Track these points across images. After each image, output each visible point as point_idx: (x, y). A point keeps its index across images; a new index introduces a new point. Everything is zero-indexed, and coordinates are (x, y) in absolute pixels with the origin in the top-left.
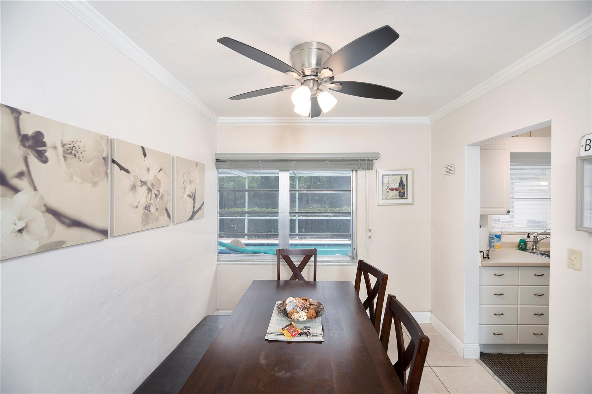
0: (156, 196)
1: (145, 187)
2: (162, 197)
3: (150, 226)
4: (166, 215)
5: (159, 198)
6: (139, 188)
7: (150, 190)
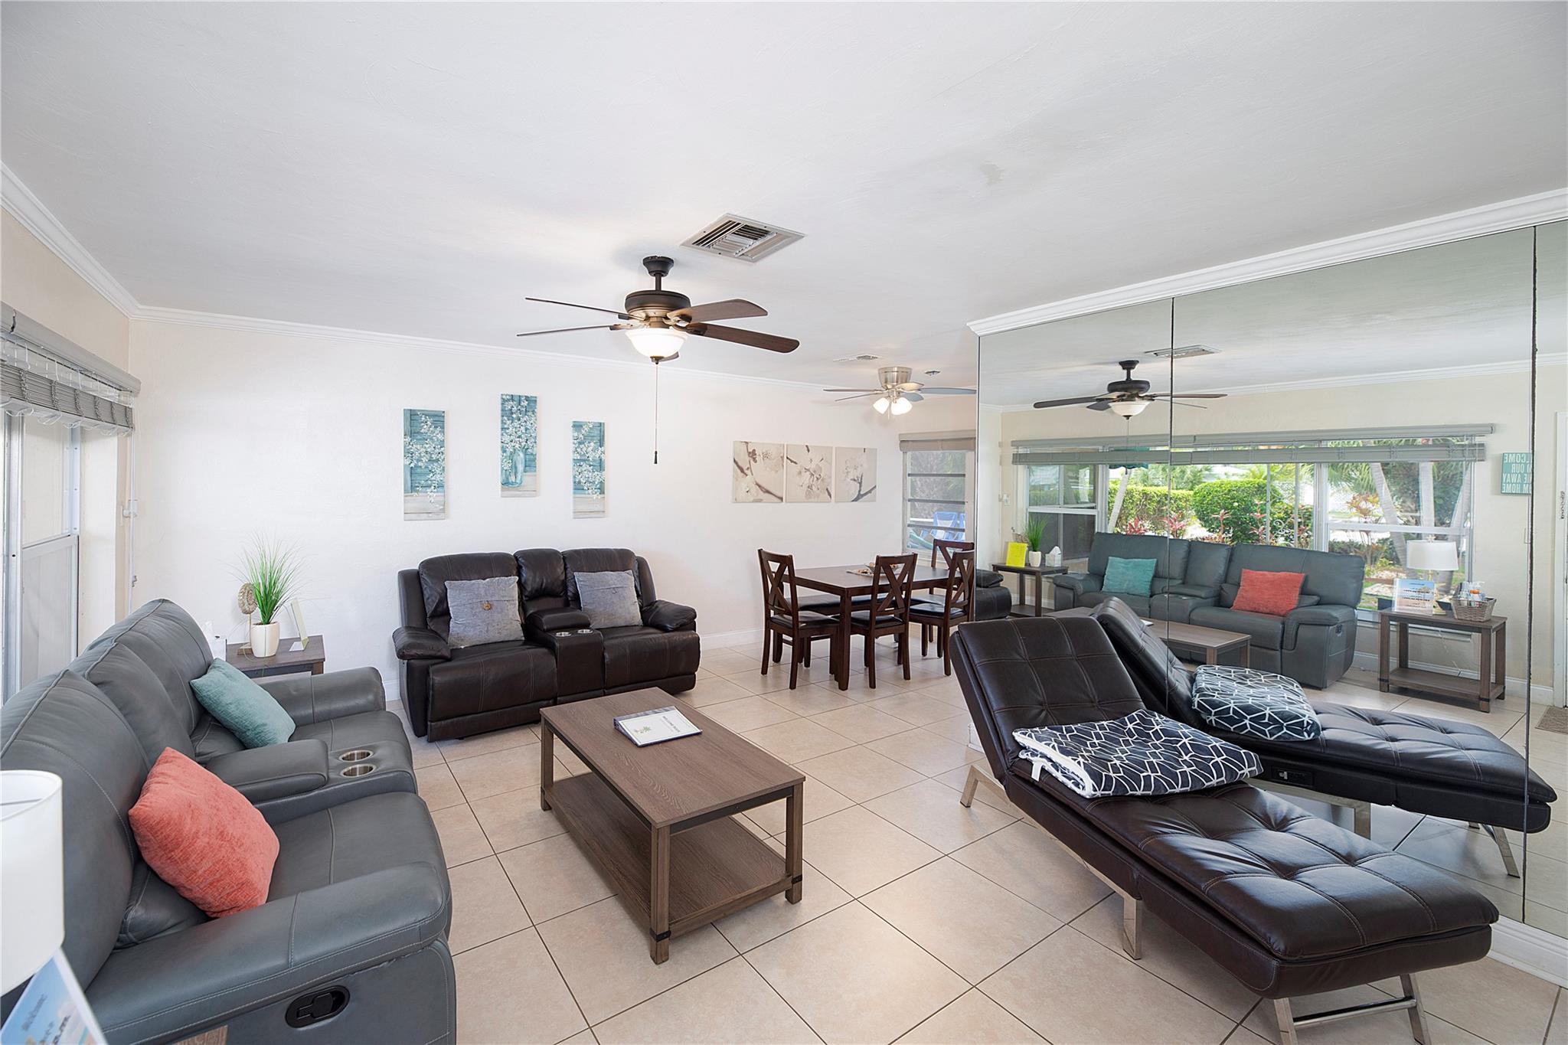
0: (818, 479)
1: (808, 473)
2: (823, 480)
3: (812, 500)
4: (827, 493)
5: (820, 480)
6: (803, 473)
7: (812, 475)
